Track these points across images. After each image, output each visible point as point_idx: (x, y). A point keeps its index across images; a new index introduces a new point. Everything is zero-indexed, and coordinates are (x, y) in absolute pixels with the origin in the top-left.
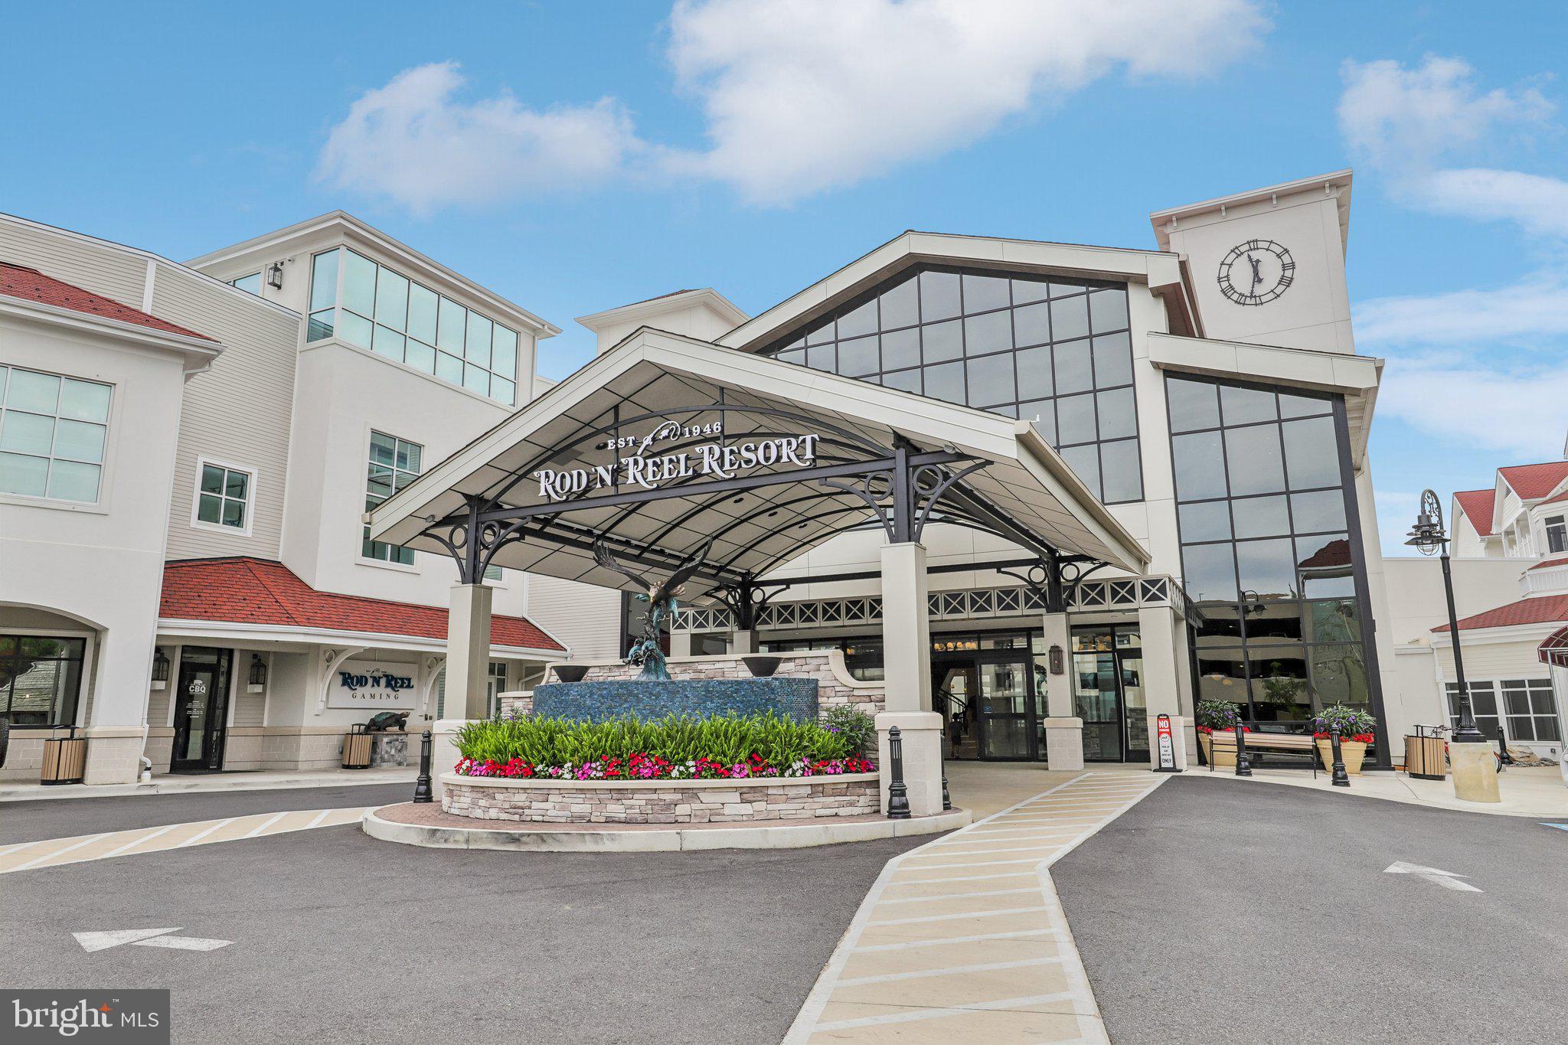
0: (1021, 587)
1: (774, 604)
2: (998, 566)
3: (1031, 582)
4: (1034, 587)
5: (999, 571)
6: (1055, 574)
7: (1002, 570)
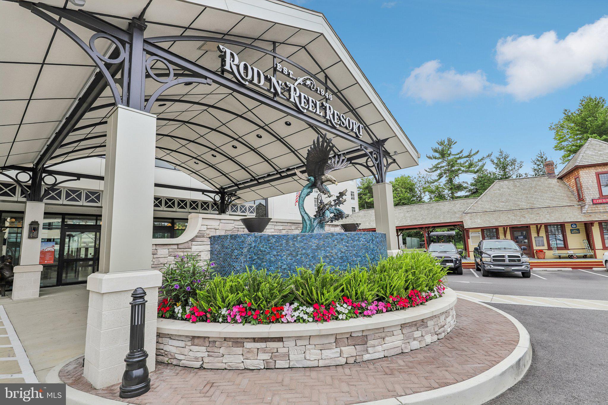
0: (210, 201)
1: (64, 187)
2: (203, 191)
3: (214, 200)
4: (215, 203)
5: (203, 194)
6: (223, 199)
7: (205, 193)
